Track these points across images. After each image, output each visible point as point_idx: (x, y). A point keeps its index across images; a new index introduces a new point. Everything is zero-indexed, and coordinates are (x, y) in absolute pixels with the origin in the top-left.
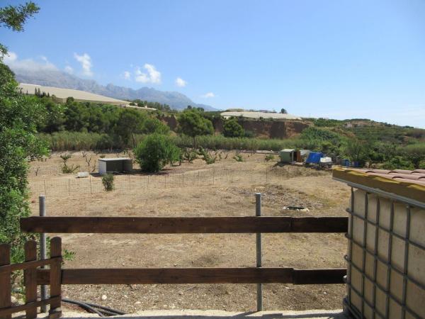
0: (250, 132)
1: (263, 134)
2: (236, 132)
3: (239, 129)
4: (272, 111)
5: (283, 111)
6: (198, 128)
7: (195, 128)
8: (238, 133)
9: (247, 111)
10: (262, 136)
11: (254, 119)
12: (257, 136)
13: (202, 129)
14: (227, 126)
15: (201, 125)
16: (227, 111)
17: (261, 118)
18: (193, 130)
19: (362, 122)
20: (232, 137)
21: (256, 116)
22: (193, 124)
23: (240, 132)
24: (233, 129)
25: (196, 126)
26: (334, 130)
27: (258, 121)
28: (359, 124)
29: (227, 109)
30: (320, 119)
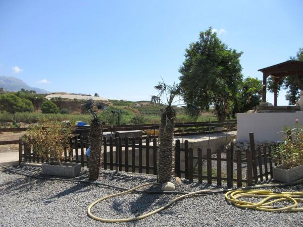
0: (66, 110)
1: (76, 110)
2: (51, 110)
3: (55, 107)
4: (88, 94)
5: (96, 95)
6: (17, 106)
7: (14, 107)
8: (53, 111)
9: (69, 94)
10: (76, 112)
11: (71, 99)
12: (72, 112)
13: (21, 107)
14: (45, 105)
15: (20, 105)
16: (53, 94)
17: (75, 99)
18: (12, 108)
19: (146, 103)
20: (47, 113)
21: (72, 97)
22: (12, 103)
23: (55, 110)
24: (50, 107)
25: (15, 105)
26: (125, 108)
27: (73, 102)
28: (144, 104)
29: (54, 92)
30: (121, 101)
